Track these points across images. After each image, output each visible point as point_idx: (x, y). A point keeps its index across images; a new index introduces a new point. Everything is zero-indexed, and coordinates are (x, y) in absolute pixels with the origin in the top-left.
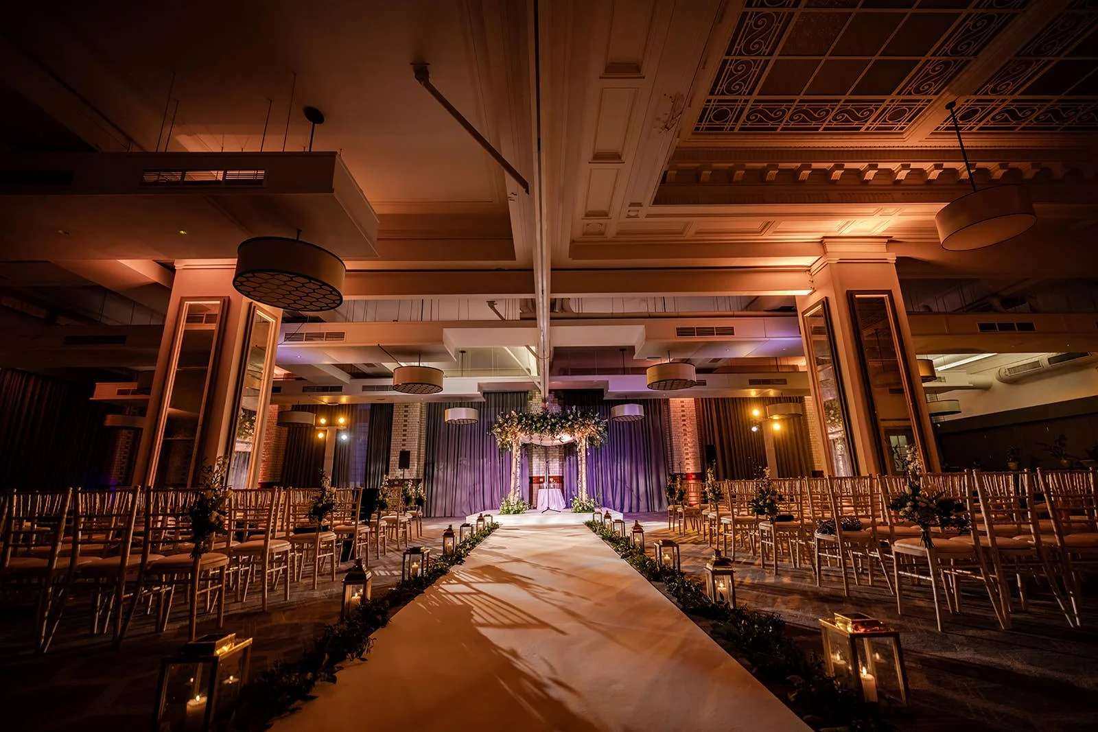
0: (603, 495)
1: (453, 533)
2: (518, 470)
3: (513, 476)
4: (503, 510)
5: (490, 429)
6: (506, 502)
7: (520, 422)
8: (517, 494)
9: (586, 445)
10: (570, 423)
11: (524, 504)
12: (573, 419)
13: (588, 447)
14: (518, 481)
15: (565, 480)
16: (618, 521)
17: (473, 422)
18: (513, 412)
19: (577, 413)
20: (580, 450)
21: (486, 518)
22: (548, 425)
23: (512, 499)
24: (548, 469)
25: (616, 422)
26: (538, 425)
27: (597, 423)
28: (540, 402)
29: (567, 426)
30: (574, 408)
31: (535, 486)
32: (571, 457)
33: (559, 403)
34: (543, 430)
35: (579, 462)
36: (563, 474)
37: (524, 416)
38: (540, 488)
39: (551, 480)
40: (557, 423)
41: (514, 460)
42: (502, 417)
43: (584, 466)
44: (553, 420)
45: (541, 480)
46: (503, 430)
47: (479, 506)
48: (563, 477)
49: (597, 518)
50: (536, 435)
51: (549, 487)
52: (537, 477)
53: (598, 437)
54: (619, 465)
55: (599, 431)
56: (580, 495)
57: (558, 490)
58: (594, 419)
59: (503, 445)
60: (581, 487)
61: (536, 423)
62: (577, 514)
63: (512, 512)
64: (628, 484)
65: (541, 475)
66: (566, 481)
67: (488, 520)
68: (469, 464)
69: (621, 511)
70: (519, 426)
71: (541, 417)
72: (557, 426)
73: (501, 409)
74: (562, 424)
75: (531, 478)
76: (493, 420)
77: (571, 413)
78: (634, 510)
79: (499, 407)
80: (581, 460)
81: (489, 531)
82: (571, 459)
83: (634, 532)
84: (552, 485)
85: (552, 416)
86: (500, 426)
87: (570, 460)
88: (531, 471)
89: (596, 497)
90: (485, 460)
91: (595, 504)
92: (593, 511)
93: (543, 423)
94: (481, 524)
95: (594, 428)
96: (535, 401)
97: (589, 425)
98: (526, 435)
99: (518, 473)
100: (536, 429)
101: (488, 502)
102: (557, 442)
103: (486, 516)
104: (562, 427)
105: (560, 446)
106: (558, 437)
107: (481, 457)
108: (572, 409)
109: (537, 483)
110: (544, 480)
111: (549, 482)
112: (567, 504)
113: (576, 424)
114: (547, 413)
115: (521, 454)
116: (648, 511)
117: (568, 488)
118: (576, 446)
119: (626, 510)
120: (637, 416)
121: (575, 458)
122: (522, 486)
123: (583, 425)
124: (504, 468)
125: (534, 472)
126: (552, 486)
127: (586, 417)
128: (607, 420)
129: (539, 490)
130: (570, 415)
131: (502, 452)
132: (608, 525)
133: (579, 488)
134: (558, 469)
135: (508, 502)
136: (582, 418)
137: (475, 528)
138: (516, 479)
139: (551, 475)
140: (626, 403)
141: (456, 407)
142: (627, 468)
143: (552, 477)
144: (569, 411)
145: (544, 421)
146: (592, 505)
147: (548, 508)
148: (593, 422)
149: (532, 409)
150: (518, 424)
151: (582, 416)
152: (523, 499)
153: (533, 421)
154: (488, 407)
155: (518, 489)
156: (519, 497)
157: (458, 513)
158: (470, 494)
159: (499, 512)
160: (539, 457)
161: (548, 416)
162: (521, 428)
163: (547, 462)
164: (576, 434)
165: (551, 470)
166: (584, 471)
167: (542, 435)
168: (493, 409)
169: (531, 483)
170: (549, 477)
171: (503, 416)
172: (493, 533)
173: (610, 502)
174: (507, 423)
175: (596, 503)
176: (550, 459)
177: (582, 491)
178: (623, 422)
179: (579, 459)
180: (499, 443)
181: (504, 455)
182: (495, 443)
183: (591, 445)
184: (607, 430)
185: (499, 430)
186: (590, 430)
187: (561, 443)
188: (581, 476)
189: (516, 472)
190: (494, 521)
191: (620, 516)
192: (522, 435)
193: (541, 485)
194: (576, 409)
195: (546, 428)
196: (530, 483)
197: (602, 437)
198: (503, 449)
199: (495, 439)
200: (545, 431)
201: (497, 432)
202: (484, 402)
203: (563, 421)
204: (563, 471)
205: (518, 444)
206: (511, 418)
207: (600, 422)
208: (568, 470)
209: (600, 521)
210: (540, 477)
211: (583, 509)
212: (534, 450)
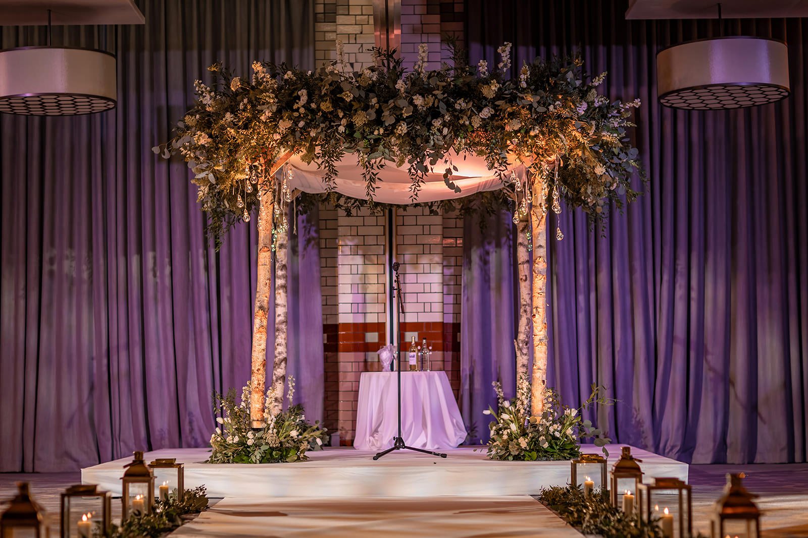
0: (615, 395)
1: (34, 515)
2: (281, 298)
3: (259, 321)
4: (224, 445)
5: (168, 135)
6: (234, 415)
7: (286, 105)
8: (278, 391)
9: (549, 200)
10: (486, 113)
11: (303, 427)
12: (499, 95)
13: (557, 210)
14: (281, 339)
15: (464, 337)
16: (663, 483)
17: (99, 105)
18: (257, 67)
19: (515, 72)
20: (527, 221)
21: (157, 472)
22: (399, 119)
23: (256, 405)
24: (396, 293)
25: (675, 110)
26: (360, 120)
27: (600, 115)
28: (369, 29)
29: (476, 123)
30: (505, 52)
31: (347, 361)
32: (491, 249)
33: (442, 32)
34: (377, 141)
35: (523, 270)
36: (457, 314)
37: (304, 81)
38: (367, 367)
39: (411, 337)
40: (434, 113)
41: (264, 258)
42: (215, 88)
43: (540, 282)
44: (418, 100)
45: (372, 337)
46: (218, 139)
47: (128, 433)
48: (456, 327)
49: (589, 476)
50: (350, 159)
51: (400, 365)
52: (355, 325)
53: (600, 170)
54: (681, 282)
55: (604, 145)
56: (521, 394)
57: (436, 375)
58: (583, 94)
59: (219, 197)
60: (530, 367)
61: (349, 109)
62: (511, 463)
63: (258, 455)
64: (714, 359)
65: (372, 319)
66: (469, 340)
67: (166, 479)
68: (85, 275)
69: (685, 454)
70: (284, 125)
71: (371, 89)
72: (437, 123)
73: (208, 54)
74: (457, 115)
75: (331, 331)
76: (177, 99)
77: (494, 74)
78: (734, 456)
79: (201, 48)
80: (531, 261)
81: (171, 519)
82: (493, 258)
83: (723, 517)
84: (412, 358)
85: (418, 86)
86: (207, 122)
87: (485, 262)
88: (331, 303)
89: (585, 402)
90: (150, 255)
91: (580, 429)
92: (574, 454)
93: (379, 112)
94: (138, 492)
95: (583, 131)
96: (345, 25)
97: (563, 123)
98: (308, 158)
99: (281, 311)
100: (350, 135)
101: (162, 420)
102: (434, 189)
103: (159, 464)
104: (457, 129)
105: (447, 204)
106: (439, 169)
107: (133, 246)
108: (498, 58)
109: (356, 349)
110: (382, 337)
111: (403, 347)
112: (471, 429)
113: (512, 115)
114: (396, 75)
115: (292, 236)
116: (791, 460)
117: (478, 370)
118: (512, 207)
119: (704, 454)
120: (759, 86)
121: (505, 252)
122: (295, 359)
123: (540, 120)
124: (225, 292)
125: (342, 308)
126: (413, 362)
127: (554, 90)
128: (637, 103)
129: (364, 376)
130: (487, 82)
131: (216, 229)
132: (629, 502)
133: (521, 370)
134: (437, 298)
135: (242, 418)
136: (535, 92)
137: (116, 505)
138: (271, 330)
139: (410, 318)
140: (716, 36)
141: (28, 44)
142: (714, 293)
143: (415, 327)
144: (483, 67)
145: (383, 100)
146: (569, 431)
147: (399, 443)
148: (582, 109)
149: (334, 55)
150: (277, 116)
151: (538, 83)
152: (299, 408)
153: (338, 102)
154: (155, 48)
155: (280, 372)
156: (284, 400)
157: (48, 458)
158: (92, 388)
159: (207, 456)
160: (364, 250)
161: (400, 85)
162: (292, 131)
163: (394, 267)
164: (511, 157)
165: (409, 298)
166: (540, 301)
167: (376, 160)
168: (176, 57)
169: (332, 346)
170: (404, 327)
171: (217, 83)
172: (187, 525)
173: (639, 423)
174: (234, 110)
175: (587, 422)
176: (408, 258)
177: (530, 380)
178: (703, 113)
179: (522, 254)
180: (203, 190)
181: (223, 239)
182: (188, 191)
183: (573, 200)
184: (639, 145)
185: (203, 139)
186: (567, 143)
187: (451, 194)
188: (530, 323)
189: (273, 304)
190: (190, 484)
191: (679, 471)
192: (296, 158)
193: (372, 356)
194: (514, 56)
195: (390, 131)
196: (327, 348)
197: (617, 168)
198: (218, 214)
199: (187, 174)
200: (388, 146)
201: (195, 148)
202: (139, 28)
203: (461, 104)
204: (457, 303)
205: (277, 196)
206: (251, 89)
207: (609, 107)
208: (476, 297)
209: (597, 490)
210: (366, 327)
211: (535, 442)
212: (343, 220)
